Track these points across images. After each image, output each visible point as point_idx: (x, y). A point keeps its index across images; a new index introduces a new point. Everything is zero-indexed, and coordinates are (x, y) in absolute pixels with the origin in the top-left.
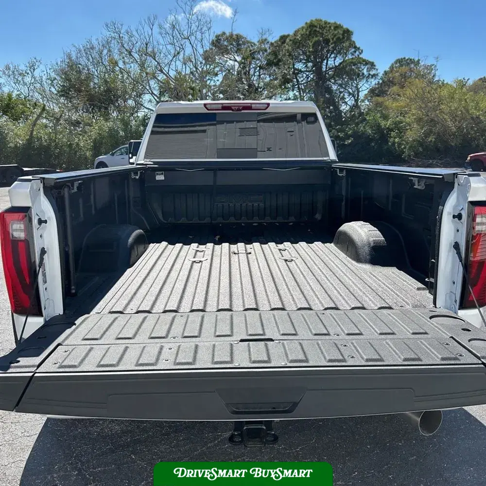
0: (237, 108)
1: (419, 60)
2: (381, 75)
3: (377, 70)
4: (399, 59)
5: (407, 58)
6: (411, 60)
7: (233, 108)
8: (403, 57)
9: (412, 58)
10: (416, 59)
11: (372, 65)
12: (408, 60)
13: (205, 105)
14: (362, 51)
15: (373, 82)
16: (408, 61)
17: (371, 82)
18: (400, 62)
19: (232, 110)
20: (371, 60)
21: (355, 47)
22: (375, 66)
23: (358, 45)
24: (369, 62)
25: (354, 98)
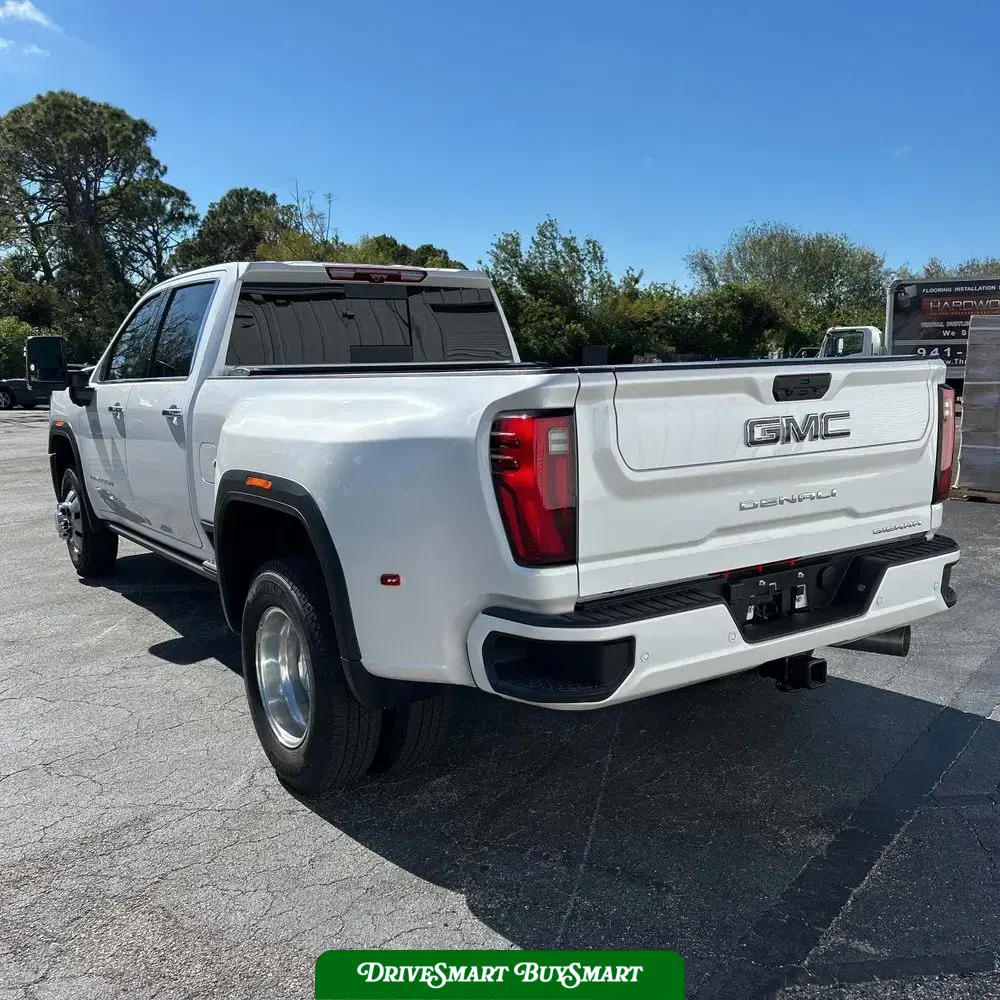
0: (379, 277)
1: (274, 196)
2: (202, 218)
3: (194, 208)
4: (235, 190)
5: (251, 189)
6: (259, 193)
7: (373, 276)
8: (243, 187)
9: (262, 191)
10: (269, 194)
11: (182, 197)
12: (252, 193)
13: (328, 269)
14: (165, 168)
15: (190, 232)
16: (254, 196)
17: (185, 231)
18: (238, 195)
19: (372, 280)
20: (180, 187)
21: (151, 160)
22: (188, 200)
23: (155, 155)
24: (176, 190)
25: (152, 260)
